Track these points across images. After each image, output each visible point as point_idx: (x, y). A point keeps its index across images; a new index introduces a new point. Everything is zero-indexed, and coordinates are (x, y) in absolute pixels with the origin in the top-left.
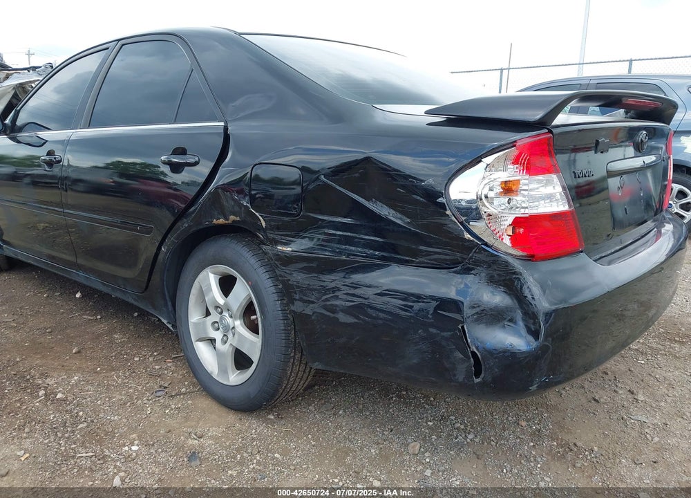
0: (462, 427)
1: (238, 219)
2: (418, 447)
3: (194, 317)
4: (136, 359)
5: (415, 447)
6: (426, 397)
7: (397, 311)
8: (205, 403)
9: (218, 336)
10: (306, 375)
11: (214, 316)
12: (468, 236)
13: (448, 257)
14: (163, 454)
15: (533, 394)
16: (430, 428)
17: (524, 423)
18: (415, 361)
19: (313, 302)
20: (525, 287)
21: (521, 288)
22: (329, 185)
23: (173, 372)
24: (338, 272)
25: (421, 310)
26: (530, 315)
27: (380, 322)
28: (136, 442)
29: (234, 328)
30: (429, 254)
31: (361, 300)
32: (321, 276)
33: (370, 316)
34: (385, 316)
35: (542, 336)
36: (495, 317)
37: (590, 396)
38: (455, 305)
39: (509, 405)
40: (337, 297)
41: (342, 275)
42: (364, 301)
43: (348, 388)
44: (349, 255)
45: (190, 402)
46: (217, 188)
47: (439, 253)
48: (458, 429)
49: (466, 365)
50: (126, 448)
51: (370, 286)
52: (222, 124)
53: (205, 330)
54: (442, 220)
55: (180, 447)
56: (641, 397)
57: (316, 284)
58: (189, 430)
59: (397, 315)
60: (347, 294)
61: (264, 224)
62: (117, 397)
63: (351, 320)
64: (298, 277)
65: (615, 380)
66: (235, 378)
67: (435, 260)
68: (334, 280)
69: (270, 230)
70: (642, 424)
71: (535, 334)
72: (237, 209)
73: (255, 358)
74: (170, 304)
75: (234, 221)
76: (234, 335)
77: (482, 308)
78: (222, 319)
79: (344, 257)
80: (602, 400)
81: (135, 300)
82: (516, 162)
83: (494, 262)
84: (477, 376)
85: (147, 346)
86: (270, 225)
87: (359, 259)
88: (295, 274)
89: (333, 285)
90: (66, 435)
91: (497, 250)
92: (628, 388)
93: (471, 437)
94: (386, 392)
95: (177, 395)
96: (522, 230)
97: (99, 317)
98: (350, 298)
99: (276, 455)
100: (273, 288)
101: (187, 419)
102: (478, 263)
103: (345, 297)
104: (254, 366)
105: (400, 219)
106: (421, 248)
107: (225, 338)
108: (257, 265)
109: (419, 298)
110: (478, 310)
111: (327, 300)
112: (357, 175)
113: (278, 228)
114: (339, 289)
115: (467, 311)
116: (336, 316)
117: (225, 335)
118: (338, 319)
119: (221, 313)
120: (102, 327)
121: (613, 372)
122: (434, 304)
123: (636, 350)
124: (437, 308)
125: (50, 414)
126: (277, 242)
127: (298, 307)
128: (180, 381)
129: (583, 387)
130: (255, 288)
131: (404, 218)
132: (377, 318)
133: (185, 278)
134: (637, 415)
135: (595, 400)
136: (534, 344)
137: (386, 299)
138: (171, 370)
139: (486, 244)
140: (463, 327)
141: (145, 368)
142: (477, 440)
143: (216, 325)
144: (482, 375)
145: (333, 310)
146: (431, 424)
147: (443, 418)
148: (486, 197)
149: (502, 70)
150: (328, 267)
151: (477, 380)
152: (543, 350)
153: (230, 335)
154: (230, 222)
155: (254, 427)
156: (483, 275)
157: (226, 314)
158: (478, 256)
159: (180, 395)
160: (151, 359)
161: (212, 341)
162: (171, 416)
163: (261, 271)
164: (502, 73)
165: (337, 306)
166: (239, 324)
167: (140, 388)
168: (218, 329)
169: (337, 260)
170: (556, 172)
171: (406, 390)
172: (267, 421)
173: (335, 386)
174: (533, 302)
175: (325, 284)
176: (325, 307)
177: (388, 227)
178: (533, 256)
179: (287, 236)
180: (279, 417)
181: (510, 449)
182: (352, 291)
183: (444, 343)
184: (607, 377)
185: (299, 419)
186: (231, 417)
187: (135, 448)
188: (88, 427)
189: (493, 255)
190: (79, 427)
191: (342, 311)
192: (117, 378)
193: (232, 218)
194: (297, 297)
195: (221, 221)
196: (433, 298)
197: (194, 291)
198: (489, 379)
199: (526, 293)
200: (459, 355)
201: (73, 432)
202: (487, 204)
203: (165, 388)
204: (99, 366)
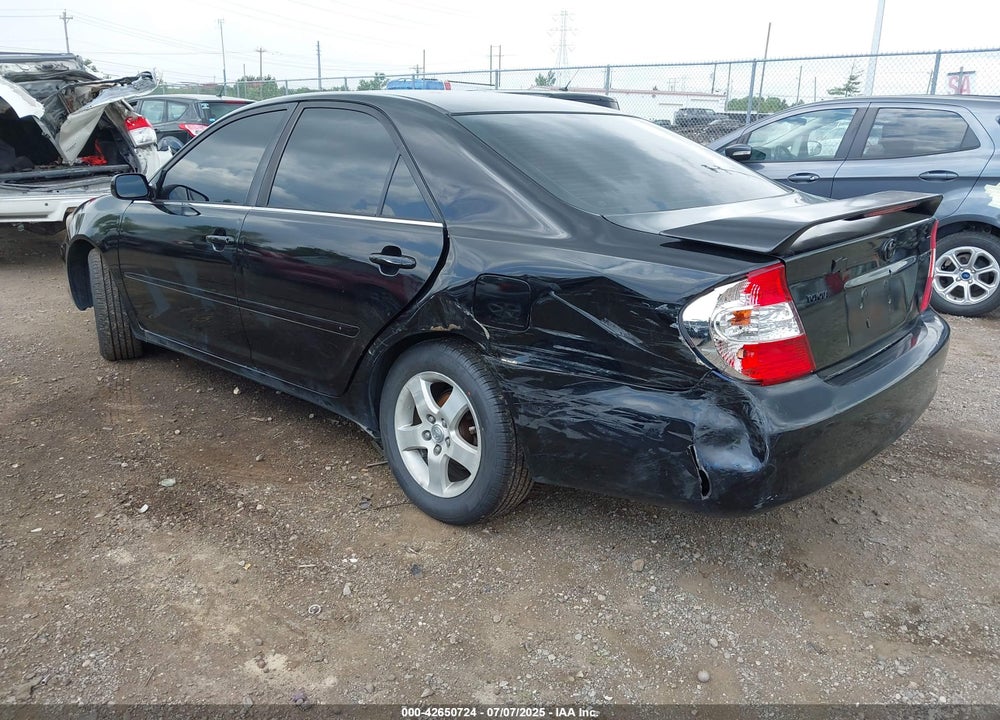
0: (688, 546)
1: (459, 328)
2: (642, 565)
3: (401, 426)
4: (328, 468)
5: (637, 564)
6: (649, 514)
7: (628, 430)
8: (415, 516)
9: (430, 446)
10: (524, 489)
11: (426, 425)
12: (699, 361)
13: (680, 380)
14: (384, 567)
15: (759, 511)
16: (653, 546)
17: (754, 544)
18: (644, 478)
19: (539, 417)
20: (754, 410)
21: (749, 411)
22: (560, 302)
23: (373, 483)
24: (567, 387)
25: (651, 430)
26: (756, 438)
27: (610, 439)
28: (353, 555)
29: (448, 438)
30: (660, 375)
31: (589, 417)
32: (547, 391)
33: (600, 434)
34: (614, 434)
35: (767, 458)
36: (725, 439)
37: (828, 516)
38: (685, 426)
39: (739, 525)
40: (564, 413)
41: (570, 391)
42: (592, 418)
43: (563, 503)
44: (578, 372)
45: (398, 515)
46: (437, 294)
47: (671, 376)
48: (684, 548)
49: (695, 483)
50: (345, 560)
51: (599, 404)
52: (441, 225)
53: (415, 439)
54: (675, 345)
55: (399, 561)
56: (884, 519)
57: (541, 398)
58: (404, 544)
59: (627, 434)
60: (575, 410)
61: (488, 336)
62: (319, 509)
63: (578, 436)
64: (523, 391)
65: (860, 499)
66: (449, 491)
67: (665, 381)
68: (561, 396)
69: (496, 342)
70: (881, 546)
71: (760, 456)
72: (458, 318)
73: (474, 470)
74: (372, 409)
75: (453, 330)
76: (449, 445)
77: (710, 430)
78: (434, 428)
79: (573, 374)
80: (841, 522)
81: (327, 403)
82: (748, 291)
83: (725, 387)
84: (705, 494)
85: (335, 453)
86: (495, 337)
87: (588, 376)
88: (520, 388)
89: (560, 401)
90: (281, 547)
91: (727, 376)
92: (872, 508)
93: (697, 556)
94: (604, 507)
95: (382, 507)
96: (752, 354)
97: (270, 419)
98: (579, 415)
99: (498, 569)
100: (494, 400)
101: (399, 533)
102: (709, 387)
103: (574, 413)
104: (471, 479)
105: (634, 340)
106: (653, 369)
107: (438, 448)
108: (476, 375)
109: (649, 418)
110: (707, 432)
111: (554, 415)
112: (589, 294)
113: (504, 341)
114: (567, 405)
115: (697, 433)
116: (563, 431)
117: (437, 445)
118: (565, 435)
119: (433, 422)
120: (276, 431)
121: (859, 491)
122: (665, 424)
123: (889, 466)
124: (666, 429)
125: (256, 526)
126: (499, 354)
127: (522, 421)
128: (382, 493)
129: (822, 507)
130: (474, 398)
131: (637, 339)
132: (607, 435)
133: (391, 383)
134: (877, 537)
135: (833, 520)
136: (761, 465)
137: (615, 417)
138: (370, 480)
139: (716, 370)
140: (692, 448)
141: (341, 478)
142: (703, 560)
143: (428, 434)
144: (709, 493)
145: (560, 425)
146: (654, 542)
147: (668, 537)
148: (718, 324)
149: (755, 62)
150: (555, 383)
151: (704, 498)
152: (768, 470)
153: (444, 446)
154: (449, 330)
155: (471, 541)
156: (713, 398)
157: (439, 423)
158: (709, 381)
159: (386, 508)
160: (344, 468)
161: (423, 452)
162: (382, 529)
163: (481, 381)
164: (754, 66)
165: (564, 421)
166: (454, 434)
167: (341, 500)
168: (430, 439)
169: (566, 376)
170: (788, 300)
171: (628, 507)
172: (482, 535)
173: (550, 501)
174: (760, 427)
175: (550, 399)
176: (552, 423)
177: (619, 347)
178: (761, 381)
179: (514, 349)
180: (495, 532)
181: (737, 569)
182: (581, 408)
183: (673, 462)
184: (850, 496)
185: (515, 534)
186: (445, 531)
187: (353, 560)
188: (299, 539)
189: (723, 380)
190: (291, 539)
191: (570, 427)
192: (313, 488)
193: (452, 326)
194: (522, 411)
195: (440, 328)
196: (663, 419)
197: (402, 397)
198: (716, 497)
199: (754, 417)
200: (687, 473)
201: (286, 544)
202: (718, 331)
203: (369, 500)
204: (290, 475)
